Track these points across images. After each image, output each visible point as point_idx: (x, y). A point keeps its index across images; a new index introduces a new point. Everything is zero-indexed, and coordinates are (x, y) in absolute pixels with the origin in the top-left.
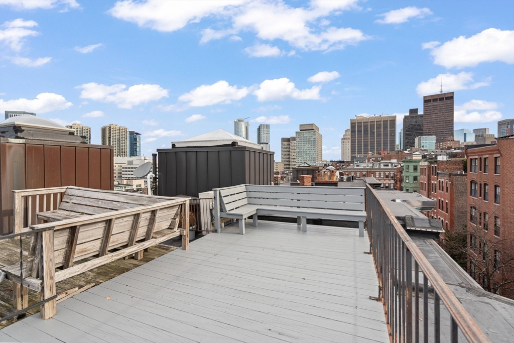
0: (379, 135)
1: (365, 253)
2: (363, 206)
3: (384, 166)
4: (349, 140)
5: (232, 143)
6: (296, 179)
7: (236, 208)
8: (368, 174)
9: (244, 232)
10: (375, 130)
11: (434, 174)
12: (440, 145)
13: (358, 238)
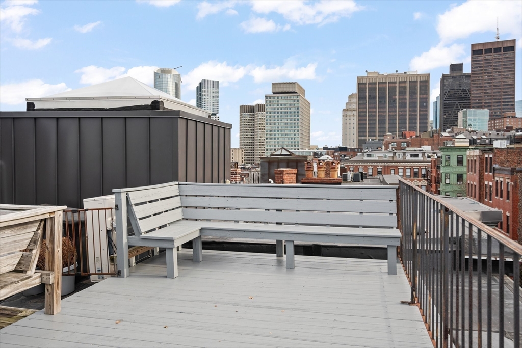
0: (402, 105)
1: (403, 303)
2: (394, 220)
3: (412, 156)
4: (356, 113)
5: (153, 103)
6: (266, 177)
7: (160, 228)
8: (386, 170)
9: (176, 274)
10: (397, 97)
11: (489, 170)
12: (495, 123)
13: (386, 276)
